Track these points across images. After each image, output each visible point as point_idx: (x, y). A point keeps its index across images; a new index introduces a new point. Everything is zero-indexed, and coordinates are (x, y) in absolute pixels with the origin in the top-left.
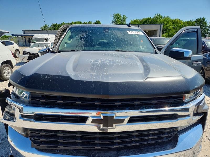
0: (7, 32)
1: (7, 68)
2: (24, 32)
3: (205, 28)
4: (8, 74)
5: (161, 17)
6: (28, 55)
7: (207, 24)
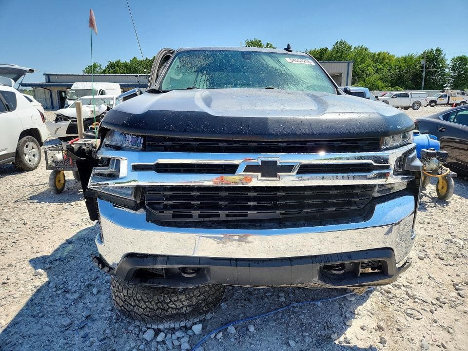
0: (30, 70)
1: (31, 144)
2: (48, 77)
3: (443, 72)
4: (33, 157)
5: (350, 48)
6: (68, 123)
7: (447, 63)
